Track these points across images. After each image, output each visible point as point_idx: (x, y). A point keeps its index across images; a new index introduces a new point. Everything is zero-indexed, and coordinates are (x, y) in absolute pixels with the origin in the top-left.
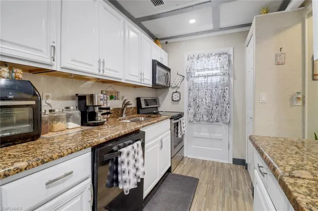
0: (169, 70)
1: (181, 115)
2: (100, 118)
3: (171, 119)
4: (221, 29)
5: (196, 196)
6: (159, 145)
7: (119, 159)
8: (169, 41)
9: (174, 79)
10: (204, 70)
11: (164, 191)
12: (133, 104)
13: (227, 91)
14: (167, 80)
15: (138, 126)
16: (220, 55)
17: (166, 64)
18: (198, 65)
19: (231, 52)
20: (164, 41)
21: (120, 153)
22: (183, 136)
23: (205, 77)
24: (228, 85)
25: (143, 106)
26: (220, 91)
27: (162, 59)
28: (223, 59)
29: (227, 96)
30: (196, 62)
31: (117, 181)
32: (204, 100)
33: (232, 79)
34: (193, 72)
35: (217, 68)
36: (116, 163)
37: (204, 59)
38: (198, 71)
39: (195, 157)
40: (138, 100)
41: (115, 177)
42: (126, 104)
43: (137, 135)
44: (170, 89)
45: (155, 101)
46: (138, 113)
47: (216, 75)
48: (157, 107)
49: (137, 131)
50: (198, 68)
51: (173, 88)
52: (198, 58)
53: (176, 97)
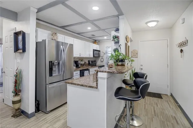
0: (100, 51)
1: (103, 66)
2: (79, 66)
3: (99, 67)
8: (100, 41)
9: (102, 54)
12: (87, 62)
14: (99, 55)
15: (88, 68)
18: (109, 50)
20: (98, 41)
21: (84, 72)
25: (90, 63)
27: (97, 48)
34: (107, 52)
36: (84, 74)
40: (89, 61)
42: (85, 63)
43: (88, 70)
44: (100, 57)
45: (95, 61)
46: (89, 65)
48: (96, 63)
49: (88, 69)
51: (101, 57)
52: (109, 48)
53: (102, 60)
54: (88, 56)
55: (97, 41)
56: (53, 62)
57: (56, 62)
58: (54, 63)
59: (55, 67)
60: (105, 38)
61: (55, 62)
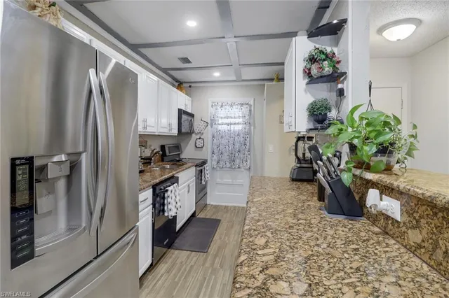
0: (192, 116)
1: (204, 163)
3: (196, 166)
4: (243, 80)
5: (218, 231)
6: (186, 190)
7: (166, 195)
8: (192, 85)
9: (198, 125)
10: (227, 117)
11: (190, 230)
13: (248, 140)
14: (191, 125)
16: (242, 105)
17: (189, 111)
18: (222, 112)
19: (252, 103)
20: (188, 85)
21: (167, 191)
22: (206, 182)
23: (228, 124)
24: (249, 133)
25: (168, 153)
26: (242, 139)
27: (186, 105)
28: (245, 109)
29: (248, 144)
30: (219, 110)
31: (163, 211)
32: (227, 147)
33: (252, 128)
34: (216, 119)
35: (239, 117)
36: (164, 198)
37: (227, 107)
38: (222, 118)
39: (217, 204)
40: (163, 147)
41: (162, 207)
44: (193, 135)
45: (177, 147)
46: (163, 161)
47: (238, 124)
48: (179, 154)
49: (172, 177)
50: (222, 116)
51: (196, 134)
52: (222, 106)
53: (199, 143)
54: (165, 131)
55: (185, 85)
56: (37, 163)
57: (60, 162)
58: (43, 168)
59: (52, 191)
60: (217, 74)
61: (56, 159)
